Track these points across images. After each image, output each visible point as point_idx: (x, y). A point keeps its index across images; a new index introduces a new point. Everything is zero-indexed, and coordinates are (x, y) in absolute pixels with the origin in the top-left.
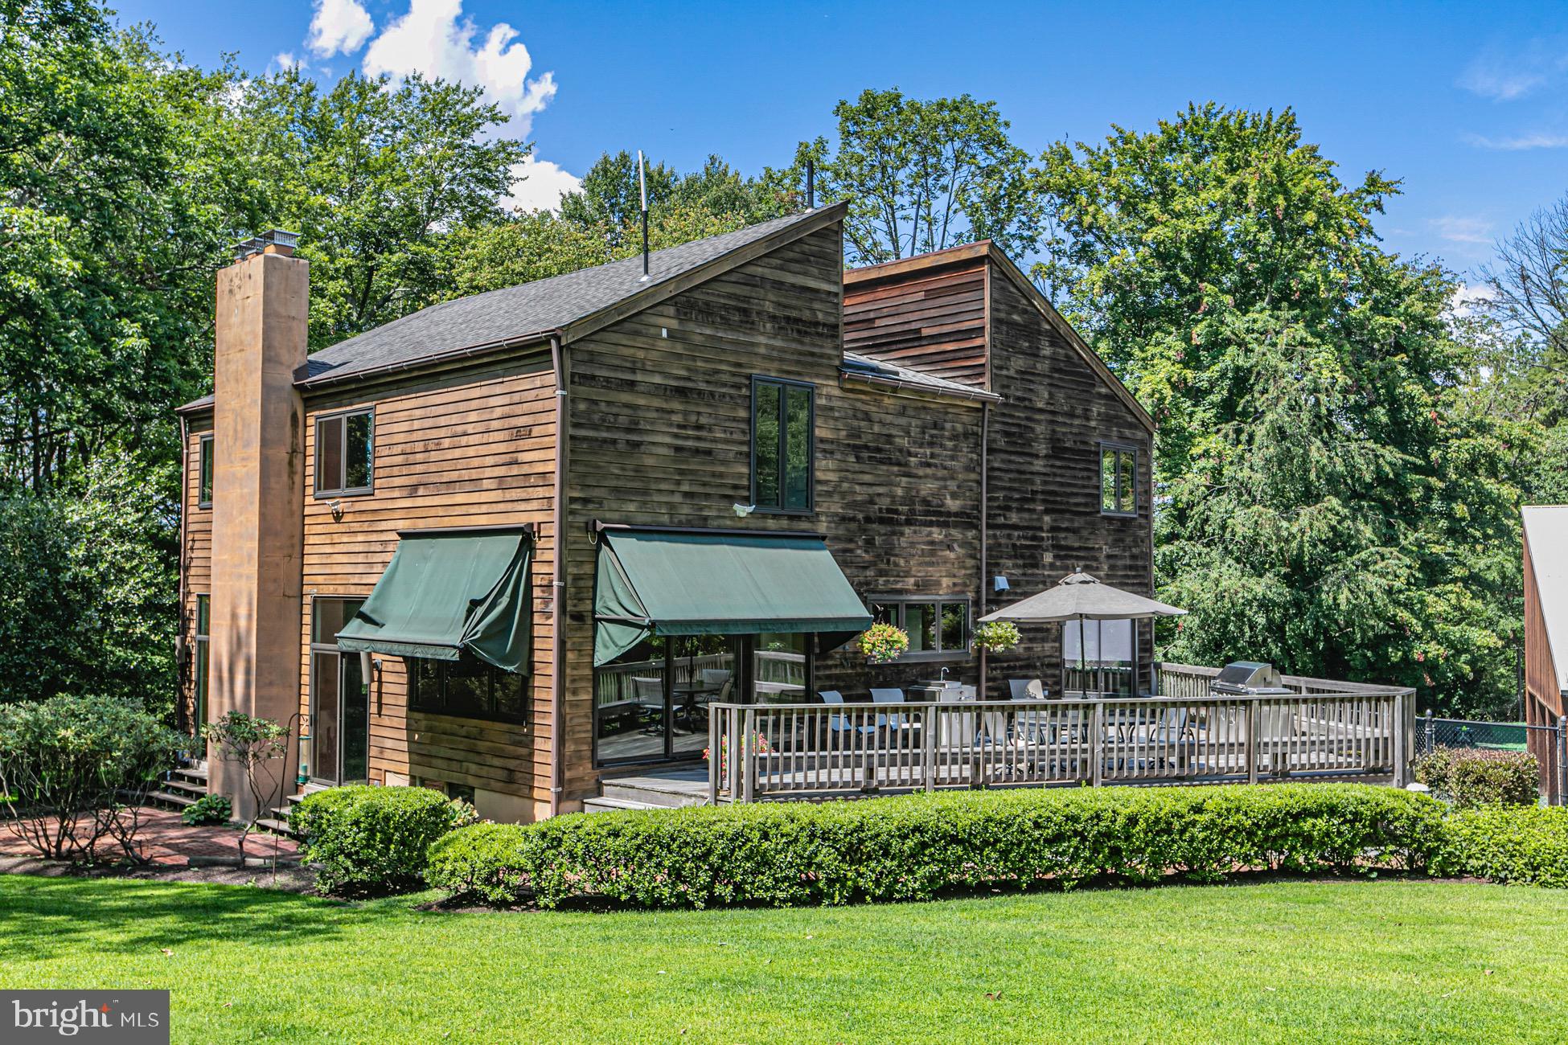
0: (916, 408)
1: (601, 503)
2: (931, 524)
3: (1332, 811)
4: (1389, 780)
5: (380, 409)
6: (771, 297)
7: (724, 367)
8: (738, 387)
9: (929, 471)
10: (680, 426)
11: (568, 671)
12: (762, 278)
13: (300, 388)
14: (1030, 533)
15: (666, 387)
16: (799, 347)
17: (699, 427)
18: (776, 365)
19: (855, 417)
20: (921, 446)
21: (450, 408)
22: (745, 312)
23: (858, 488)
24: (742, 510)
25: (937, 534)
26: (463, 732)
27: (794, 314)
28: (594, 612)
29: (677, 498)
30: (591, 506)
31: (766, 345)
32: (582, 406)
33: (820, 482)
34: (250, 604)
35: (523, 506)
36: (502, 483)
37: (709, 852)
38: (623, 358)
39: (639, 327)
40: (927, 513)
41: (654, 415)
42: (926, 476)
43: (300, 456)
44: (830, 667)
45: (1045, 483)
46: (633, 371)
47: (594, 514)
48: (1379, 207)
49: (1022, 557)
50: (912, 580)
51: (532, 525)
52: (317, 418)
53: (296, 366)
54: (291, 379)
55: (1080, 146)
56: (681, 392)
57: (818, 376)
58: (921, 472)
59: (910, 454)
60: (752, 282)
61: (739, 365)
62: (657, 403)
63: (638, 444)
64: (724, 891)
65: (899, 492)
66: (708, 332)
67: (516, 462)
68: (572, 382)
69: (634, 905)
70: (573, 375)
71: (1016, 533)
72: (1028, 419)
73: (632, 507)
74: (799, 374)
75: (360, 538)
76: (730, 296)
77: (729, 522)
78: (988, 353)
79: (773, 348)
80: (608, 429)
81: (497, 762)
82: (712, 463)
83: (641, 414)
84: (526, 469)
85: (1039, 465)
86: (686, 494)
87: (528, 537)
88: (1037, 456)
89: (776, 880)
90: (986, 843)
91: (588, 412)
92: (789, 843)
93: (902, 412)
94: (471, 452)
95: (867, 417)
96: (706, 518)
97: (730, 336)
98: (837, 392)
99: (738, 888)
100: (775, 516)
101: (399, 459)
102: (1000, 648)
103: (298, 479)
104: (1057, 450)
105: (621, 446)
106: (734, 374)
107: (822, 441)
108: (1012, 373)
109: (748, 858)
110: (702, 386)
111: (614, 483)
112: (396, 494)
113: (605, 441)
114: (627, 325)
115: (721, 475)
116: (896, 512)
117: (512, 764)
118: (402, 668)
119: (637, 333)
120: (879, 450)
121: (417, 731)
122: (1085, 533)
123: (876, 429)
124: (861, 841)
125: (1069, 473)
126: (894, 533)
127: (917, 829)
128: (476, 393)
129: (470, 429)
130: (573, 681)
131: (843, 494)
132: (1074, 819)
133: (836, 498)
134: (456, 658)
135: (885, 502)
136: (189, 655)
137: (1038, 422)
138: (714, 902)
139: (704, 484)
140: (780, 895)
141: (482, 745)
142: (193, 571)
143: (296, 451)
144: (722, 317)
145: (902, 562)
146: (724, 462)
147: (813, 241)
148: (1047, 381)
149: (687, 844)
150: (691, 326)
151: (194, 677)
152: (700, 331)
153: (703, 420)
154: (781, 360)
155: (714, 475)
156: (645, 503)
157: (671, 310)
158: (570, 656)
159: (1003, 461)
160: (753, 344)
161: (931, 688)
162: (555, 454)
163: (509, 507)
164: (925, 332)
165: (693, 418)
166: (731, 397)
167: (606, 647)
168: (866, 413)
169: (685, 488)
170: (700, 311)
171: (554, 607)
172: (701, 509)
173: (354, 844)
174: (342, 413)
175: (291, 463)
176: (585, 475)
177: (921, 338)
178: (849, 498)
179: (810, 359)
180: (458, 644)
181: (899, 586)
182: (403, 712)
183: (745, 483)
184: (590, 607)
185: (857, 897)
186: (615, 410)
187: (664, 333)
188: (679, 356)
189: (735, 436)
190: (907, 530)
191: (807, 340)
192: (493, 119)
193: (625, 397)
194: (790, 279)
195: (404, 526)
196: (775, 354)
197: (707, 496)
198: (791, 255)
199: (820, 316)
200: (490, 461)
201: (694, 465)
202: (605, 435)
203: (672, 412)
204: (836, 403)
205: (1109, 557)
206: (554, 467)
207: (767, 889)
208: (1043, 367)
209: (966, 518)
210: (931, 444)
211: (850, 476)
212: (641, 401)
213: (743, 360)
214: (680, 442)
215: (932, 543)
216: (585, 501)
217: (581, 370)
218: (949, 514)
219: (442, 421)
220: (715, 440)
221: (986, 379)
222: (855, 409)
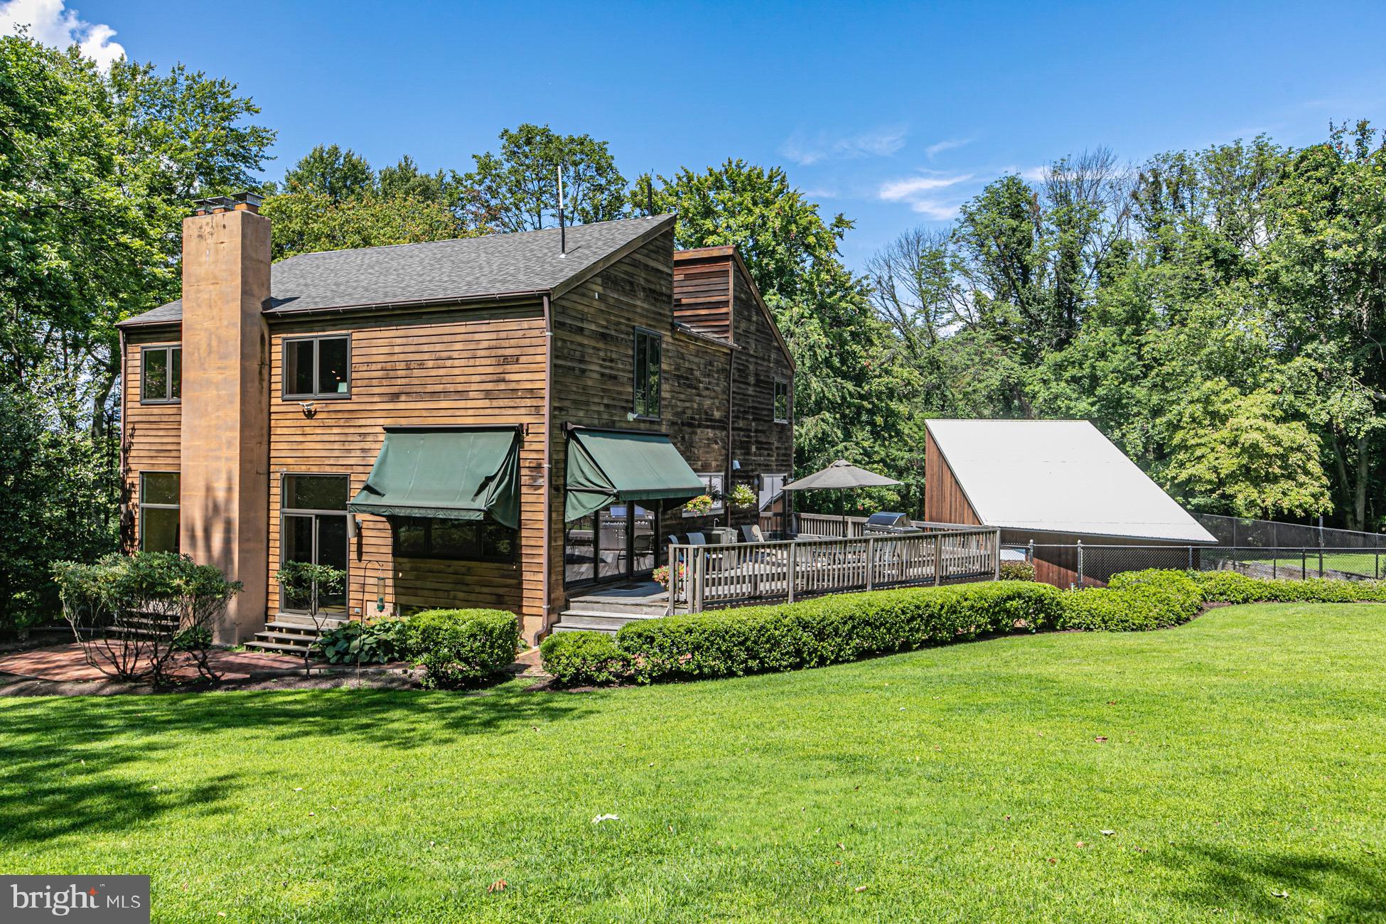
0: (703, 352)
1: (568, 411)
2: (707, 427)
3: (1020, 596)
4: (992, 578)
5: (355, 336)
6: (643, 275)
7: (623, 321)
8: (628, 334)
9: (707, 393)
10: (604, 360)
11: (553, 526)
12: (640, 262)
13: (267, 316)
14: (747, 433)
15: (597, 333)
16: (655, 309)
17: (612, 360)
18: (645, 320)
19: (678, 356)
20: (704, 376)
21: (434, 339)
22: (631, 283)
23: (679, 403)
24: (631, 417)
25: (711, 433)
26: (451, 570)
27: (653, 287)
28: (565, 485)
29: (602, 408)
30: (564, 413)
31: (641, 307)
32: (559, 344)
33: (663, 399)
34: (230, 480)
35: (511, 411)
36: (488, 395)
37: (747, 639)
38: (577, 311)
39: (585, 291)
40: (707, 420)
41: (592, 351)
42: (706, 396)
43: (267, 367)
45: (753, 401)
46: (582, 320)
47: (565, 418)
48: (841, 237)
49: (744, 448)
50: (700, 463)
51: (522, 425)
52: (284, 339)
53: (263, 299)
54: (260, 309)
55: (659, 178)
56: (604, 337)
57: (663, 328)
58: (704, 393)
59: (700, 382)
60: (635, 264)
61: (629, 319)
62: (593, 343)
63: (584, 371)
64: (753, 664)
65: (695, 406)
66: (616, 296)
67: (504, 381)
68: (556, 327)
69: (702, 677)
70: (556, 322)
71: (742, 433)
72: (747, 361)
73: (581, 414)
74: (655, 327)
75: (335, 430)
76: (626, 273)
77: (625, 425)
78: (732, 318)
79: (644, 309)
80: (571, 360)
81: (485, 590)
82: (617, 385)
83: (586, 350)
84: (513, 386)
85: (751, 390)
86: (607, 406)
87: (519, 433)
88: (749, 384)
89: (782, 654)
90: (882, 624)
91: (563, 348)
92: (789, 631)
93: (697, 354)
94: (457, 371)
95: (683, 357)
96: (614, 422)
97: (625, 299)
98: (670, 340)
99: (762, 662)
100: (644, 421)
101: (380, 374)
102: (746, 506)
103: (265, 384)
104: (758, 383)
105: (577, 372)
106: (627, 326)
107: (664, 371)
108: (741, 331)
109: (767, 642)
110: (613, 333)
111: (573, 397)
112: (376, 399)
113: (569, 368)
114: (581, 290)
115: (621, 393)
116: (694, 419)
117: (500, 591)
118: (388, 526)
119: (584, 295)
120: (687, 379)
121: (400, 571)
122: (768, 433)
123: (687, 365)
124: (824, 627)
125: (762, 395)
126: (693, 433)
127: (851, 618)
128: (462, 329)
129: (455, 355)
131: (673, 407)
132: (918, 607)
133: (670, 409)
134: (481, 517)
135: (689, 412)
136: (132, 519)
137: (751, 363)
138: (749, 672)
140: (784, 663)
141: (469, 579)
142: (133, 453)
143: (266, 364)
144: (622, 287)
145: (696, 451)
146: (622, 384)
147: (662, 239)
148: (754, 337)
149: (734, 635)
150: (608, 292)
151: (137, 535)
152: (612, 296)
153: (614, 356)
154: (647, 317)
155: (618, 392)
156: (588, 411)
157: (600, 281)
158: (554, 515)
159: (738, 388)
160: (635, 306)
161: (714, 532)
162: (546, 376)
163: (497, 412)
164: (684, 301)
165: (609, 354)
166: (625, 341)
167: (574, 508)
168: (682, 354)
169: (605, 401)
170: (613, 282)
171: (544, 481)
172: (612, 416)
173: (472, 651)
174: (316, 336)
175: (260, 373)
176: (561, 391)
177: (681, 305)
178: (675, 410)
179: (659, 317)
180: (483, 508)
182: (390, 558)
183: (631, 398)
184: (562, 482)
185: (822, 662)
186: (574, 347)
187: (597, 296)
188: (603, 311)
189: (627, 367)
190: (699, 431)
191: (658, 305)
192: (248, 109)
193: (579, 339)
194: (651, 263)
195: (389, 422)
196: (644, 313)
197: (615, 406)
198: (653, 248)
199: (664, 289)
200: (478, 378)
201: (609, 386)
202: (570, 364)
204: (670, 347)
205: (777, 448)
206: (546, 385)
207: (777, 660)
208: (753, 328)
209: (721, 425)
210: (709, 376)
211: (675, 395)
212: (586, 342)
213: (631, 316)
214: (603, 370)
215: (708, 439)
216: (561, 409)
217: (559, 319)
218: (715, 421)
219: (425, 348)
220: (618, 370)
221: (730, 335)
222: (678, 352)
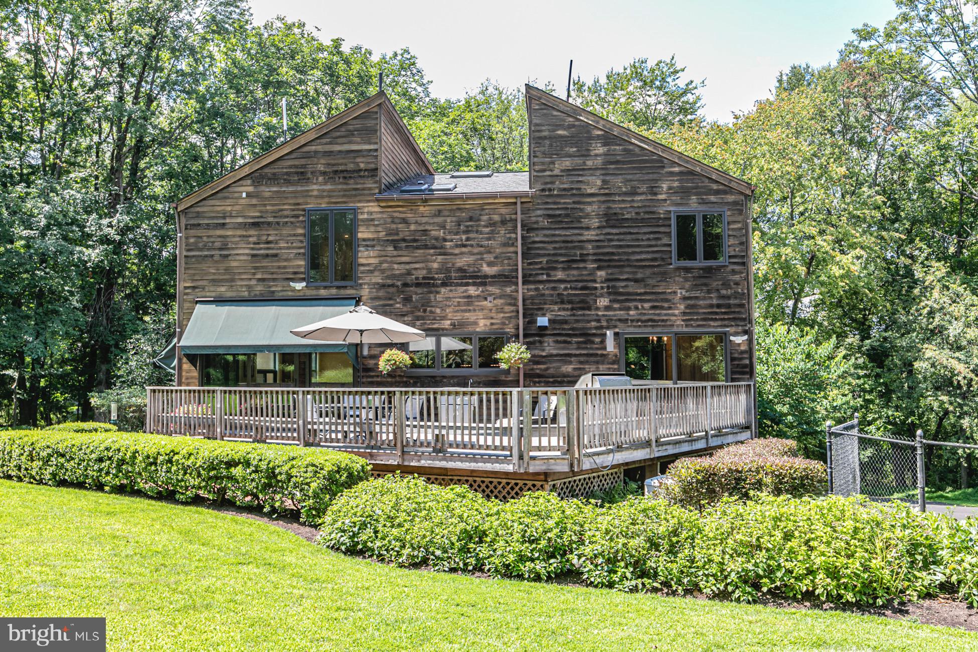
0: (451, 210)
1: (204, 289)
2: (467, 284)
6: (322, 161)
7: (286, 207)
8: (297, 216)
9: (464, 249)
10: (255, 243)
11: (184, 374)
12: (316, 152)
14: (580, 285)
15: (245, 224)
16: (345, 187)
17: (268, 242)
18: (326, 200)
19: (393, 222)
20: (457, 233)
22: (302, 174)
23: (396, 266)
24: (299, 286)
25: (472, 291)
27: (341, 168)
29: (253, 282)
30: (197, 290)
31: (318, 190)
32: (192, 240)
33: (363, 265)
38: (218, 212)
39: (227, 194)
40: (463, 277)
41: (238, 239)
42: (462, 253)
44: (372, 377)
45: (598, 247)
46: (224, 218)
49: (570, 302)
50: (448, 322)
56: (255, 225)
57: (360, 201)
58: (457, 251)
59: (445, 240)
60: (308, 156)
61: (298, 204)
62: (239, 232)
63: (227, 256)
65: (436, 265)
66: (275, 189)
68: (186, 229)
70: (186, 225)
71: (562, 286)
72: (576, 203)
73: (223, 289)
74: (345, 202)
76: (290, 167)
77: (290, 293)
78: (531, 163)
79: (324, 191)
80: (208, 250)
82: (278, 261)
83: (228, 240)
85: (589, 235)
86: (259, 280)
91: (196, 243)
93: (439, 213)
95: (405, 221)
96: (273, 292)
97: (291, 189)
98: (377, 209)
100: (325, 288)
106: (293, 210)
107: (364, 240)
108: (557, 172)
110: (270, 220)
111: (212, 277)
113: (206, 256)
114: (220, 195)
115: (285, 267)
116: (433, 278)
119: (226, 198)
120: (415, 241)
123: (413, 227)
125: (629, 237)
126: (431, 292)
130: (187, 379)
131: (383, 271)
133: (377, 273)
135: (421, 273)
137: (590, 203)
139: (272, 273)
144: (285, 180)
145: (438, 311)
146: (286, 260)
147: (355, 122)
148: (599, 172)
150: (263, 188)
152: (267, 190)
153: (270, 238)
154: (330, 197)
155: (279, 267)
156: (232, 286)
157: (249, 182)
159: (545, 236)
160: (308, 191)
165: (264, 238)
166: (292, 223)
168: (403, 219)
169: (259, 276)
170: (269, 179)
172: (270, 287)
176: (194, 275)
178: (389, 273)
179: (354, 193)
181: (435, 326)
183: (302, 270)
186: (212, 240)
187: (244, 195)
188: (255, 205)
189: (294, 245)
190: (443, 290)
191: (352, 181)
193: (219, 232)
194: (337, 148)
196: (325, 194)
197: (274, 280)
198: (338, 134)
199: (362, 166)
201: (265, 263)
202: (206, 253)
203: (250, 236)
204: (376, 216)
205: (685, 298)
208: (594, 162)
209: (506, 278)
210: (466, 232)
211: (389, 259)
212: (229, 233)
213: (300, 201)
214: (255, 252)
215: (469, 297)
216: (194, 288)
217: (192, 222)
218: (486, 277)
220: (280, 248)
222: (393, 218)
